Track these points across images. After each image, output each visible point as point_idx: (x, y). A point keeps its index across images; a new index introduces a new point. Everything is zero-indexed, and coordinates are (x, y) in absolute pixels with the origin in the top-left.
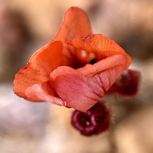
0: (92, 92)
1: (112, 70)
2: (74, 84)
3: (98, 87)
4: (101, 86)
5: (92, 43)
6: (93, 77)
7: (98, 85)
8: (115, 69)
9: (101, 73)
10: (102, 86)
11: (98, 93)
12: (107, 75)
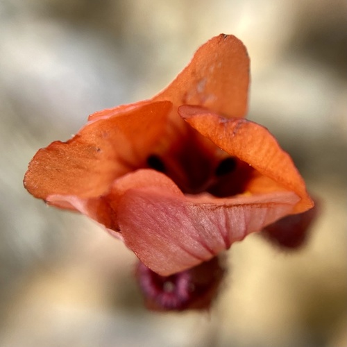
0: (198, 241)
1: (261, 207)
2: (164, 214)
3: (216, 233)
4: (222, 234)
5: (239, 138)
6: (213, 210)
7: (216, 229)
8: (267, 207)
9: (233, 208)
10: (225, 234)
11: (210, 246)
12: (245, 216)
